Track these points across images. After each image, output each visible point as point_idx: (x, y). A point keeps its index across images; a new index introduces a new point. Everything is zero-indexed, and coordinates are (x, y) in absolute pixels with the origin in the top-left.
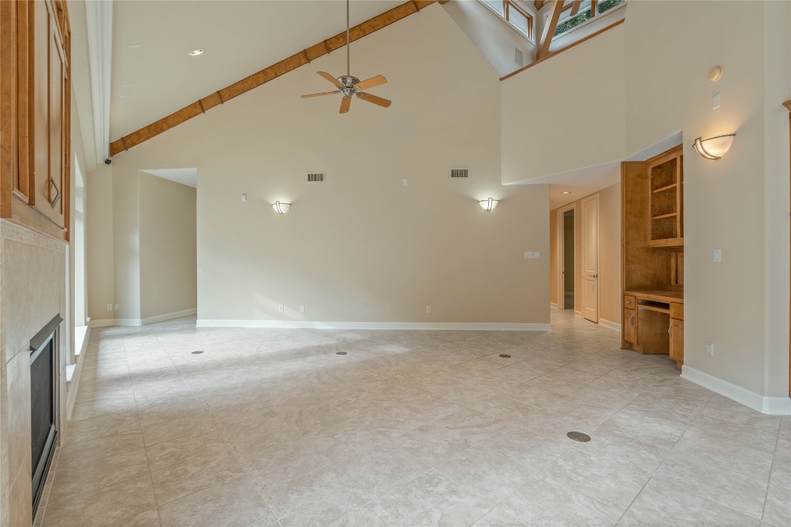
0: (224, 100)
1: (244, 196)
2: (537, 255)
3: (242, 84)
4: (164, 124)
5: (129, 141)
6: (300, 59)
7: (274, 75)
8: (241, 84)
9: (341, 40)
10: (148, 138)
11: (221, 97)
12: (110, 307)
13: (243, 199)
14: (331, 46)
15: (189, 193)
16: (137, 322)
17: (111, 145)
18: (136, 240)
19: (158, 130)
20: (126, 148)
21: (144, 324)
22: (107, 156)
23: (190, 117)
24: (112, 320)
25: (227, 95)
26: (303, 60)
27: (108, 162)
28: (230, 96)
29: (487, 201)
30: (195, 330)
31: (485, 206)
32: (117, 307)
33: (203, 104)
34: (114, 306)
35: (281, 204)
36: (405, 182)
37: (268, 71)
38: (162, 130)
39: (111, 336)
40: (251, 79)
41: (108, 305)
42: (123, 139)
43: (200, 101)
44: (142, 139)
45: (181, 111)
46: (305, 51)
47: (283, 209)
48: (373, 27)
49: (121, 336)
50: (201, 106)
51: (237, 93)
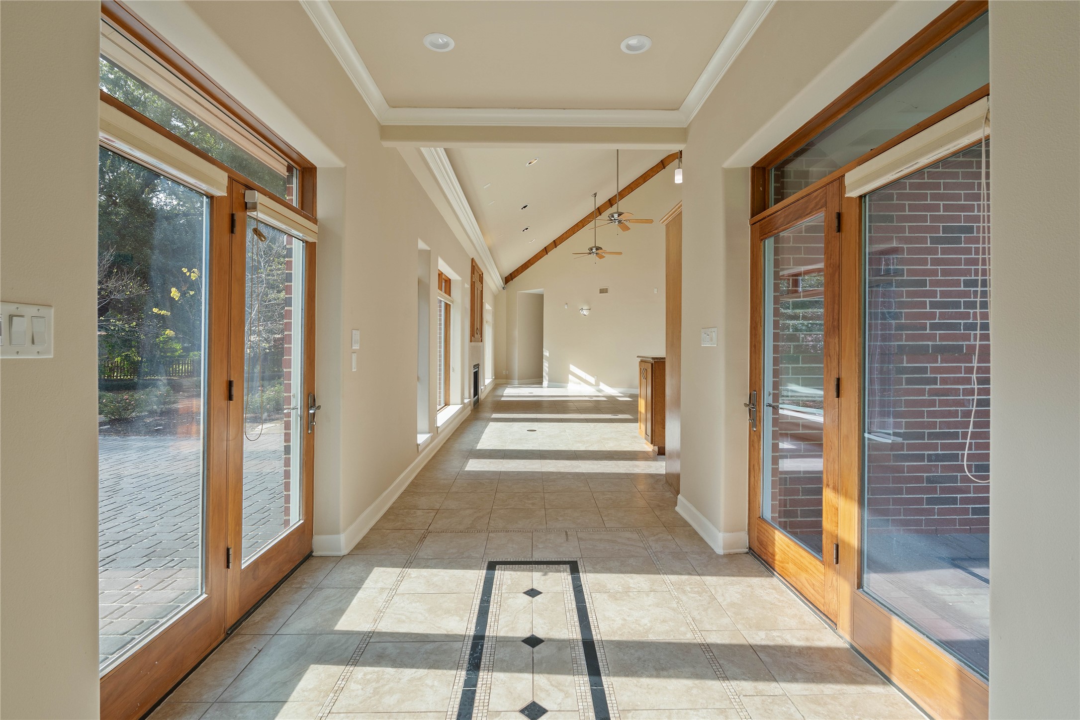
0: (556, 246)
1: (567, 305)
3: (566, 234)
4: (529, 263)
5: (514, 275)
7: (582, 226)
10: (523, 272)
11: (555, 244)
12: (504, 372)
13: (566, 307)
15: (540, 298)
16: (516, 382)
17: (506, 278)
18: (516, 333)
19: (526, 267)
20: (513, 279)
21: (519, 384)
22: (503, 285)
23: (541, 257)
24: (505, 380)
25: (558, 242)
27: (504, 288)
28: (560, 242)
30: (542, 387)
32: (507, 372)
35: (584, 310)
37: (578, 224)
38: (528, 267)
40: (570, 230)
42: (510, 274)
44: (519, 273)
47: (585, 312)
50: (546, 250)
51: (564, 240)
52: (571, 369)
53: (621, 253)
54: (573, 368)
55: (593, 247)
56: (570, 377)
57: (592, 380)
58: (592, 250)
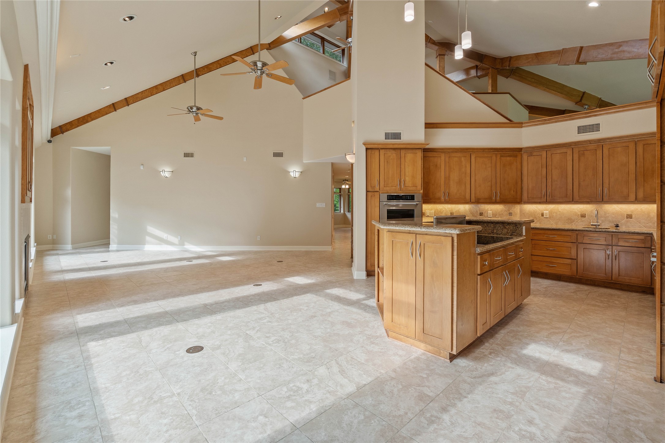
0: (129, 104)
1: (142, 166)
2: (323, 205)
3: (142, 94)
4: (89, 118)
5: (64, 128)
6: (179, 80)
7: (162, 89)
8: (140, 94)
9: (206, 69)
10: (78, 126)
11: (127, 102)
12: (50, 237)
13: (142, 168)
14: (199, 73)
15: (106, 159)
16: (69, 247)
17: (52, 130)
18: (69, 193)
19: (85, 121)
20: (62, 133)
21: (74, 248)
22: (49, 138)
23: (107, 114)
24: (51, 245)
25: (131, 101)
26: (182, 81)
27: (49, 141)
28: (133, 101)
29: (294, 171)
30: (109, 251)
31: (292, 174)
32: (55, 237)
33: (116, 105)
34: (53, 237)
35: (166, 172)
36: (245, 159)
37: (158, 86)
38: (87, 122)
39: (51, 254)
40: (148, 91)
41: (49, 236)
42: (60, 127)
43: (113, 104)
44: (73, 127)
45: (101, 109)
46: (182, 75)
47: (167, 174)
48: (226, 63)
49: (58, 254)
50: (114, 107)
51: (138, 99)
52: (148, 231)
53: (221, 118)
54: (151, 229)
55: (193, 106)
56: (148, 238)
57: (175, 240)
58: (192, 108)
